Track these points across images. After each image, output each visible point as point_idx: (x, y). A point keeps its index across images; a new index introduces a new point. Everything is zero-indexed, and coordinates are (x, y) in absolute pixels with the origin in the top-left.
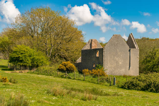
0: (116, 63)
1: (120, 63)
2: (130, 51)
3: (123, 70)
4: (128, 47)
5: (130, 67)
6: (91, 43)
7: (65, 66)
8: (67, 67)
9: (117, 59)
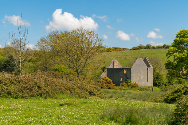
0: (139, 78)
1: (142, 78)
2: (147, 69)
3: (143, 83)
4: (146, 67)
5: (147, 80)
6: (114, 63)
7: (106, 81)
8: (107, 81)
9: (140, 75)
